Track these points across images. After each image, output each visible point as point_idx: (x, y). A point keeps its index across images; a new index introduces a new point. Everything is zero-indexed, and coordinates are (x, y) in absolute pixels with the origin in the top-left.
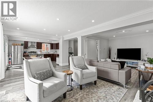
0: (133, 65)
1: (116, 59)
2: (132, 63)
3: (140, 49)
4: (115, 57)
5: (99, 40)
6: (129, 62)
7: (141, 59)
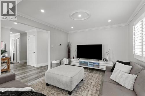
0: (93, 67)
1: (75, 58)
2: (92, 64)
3: (102, 45)
4: (75, 57)
5: (50, 31)
6: (89, 62)
7: (103, 59)
